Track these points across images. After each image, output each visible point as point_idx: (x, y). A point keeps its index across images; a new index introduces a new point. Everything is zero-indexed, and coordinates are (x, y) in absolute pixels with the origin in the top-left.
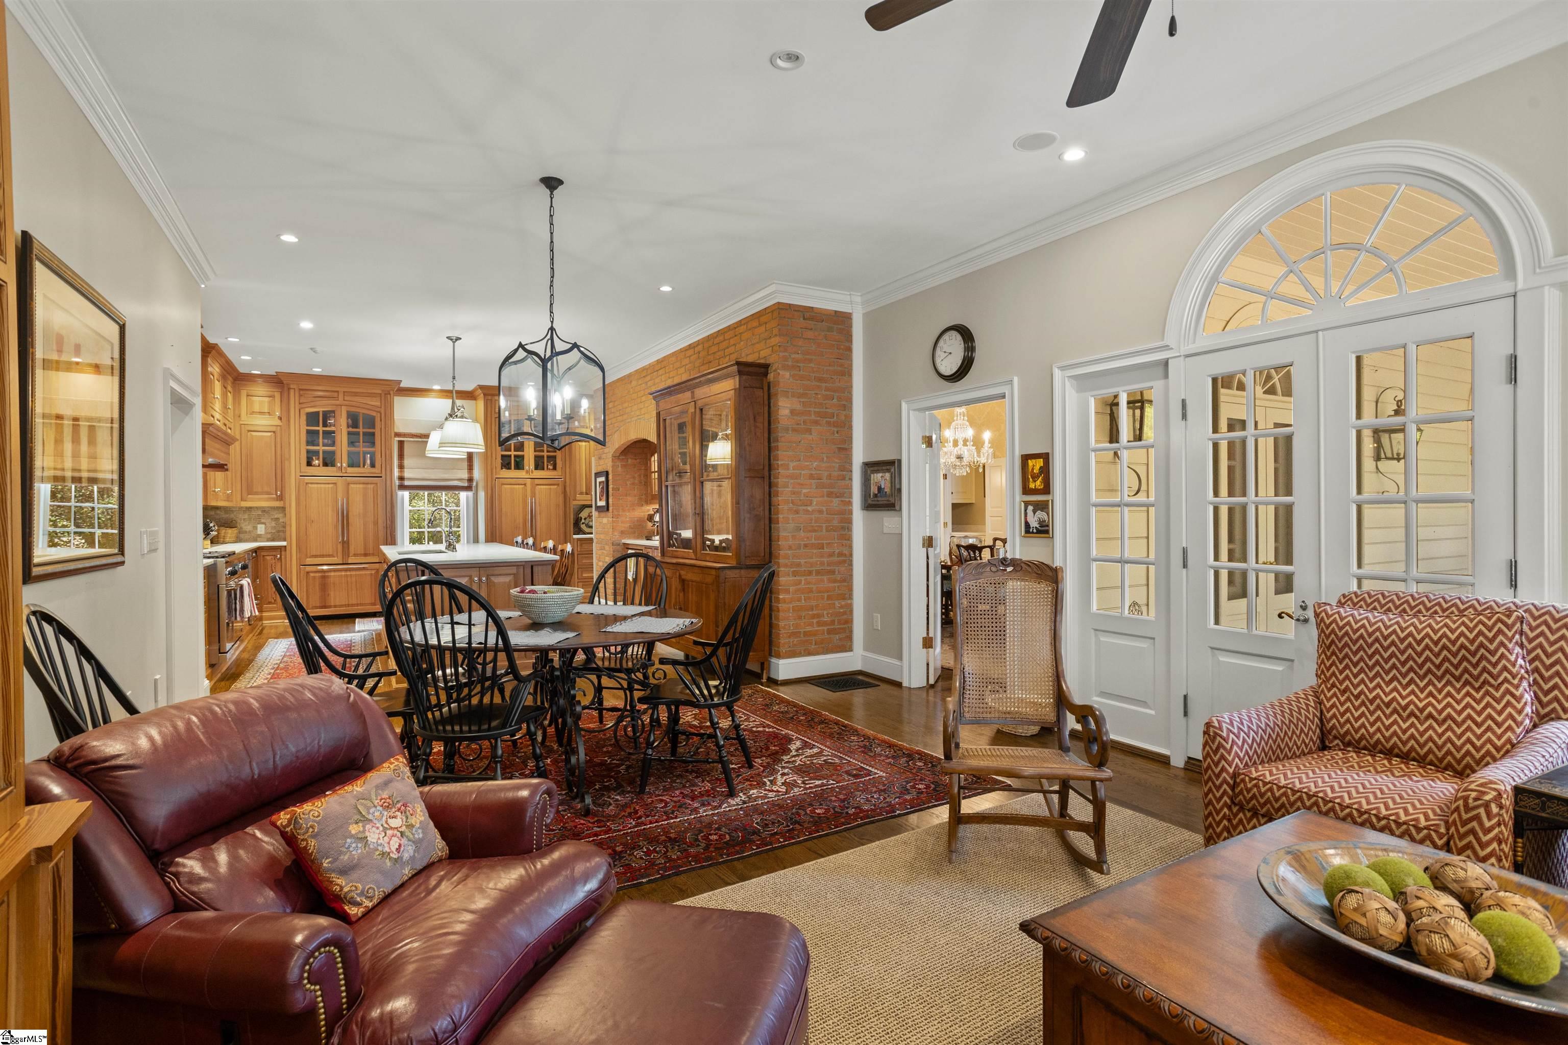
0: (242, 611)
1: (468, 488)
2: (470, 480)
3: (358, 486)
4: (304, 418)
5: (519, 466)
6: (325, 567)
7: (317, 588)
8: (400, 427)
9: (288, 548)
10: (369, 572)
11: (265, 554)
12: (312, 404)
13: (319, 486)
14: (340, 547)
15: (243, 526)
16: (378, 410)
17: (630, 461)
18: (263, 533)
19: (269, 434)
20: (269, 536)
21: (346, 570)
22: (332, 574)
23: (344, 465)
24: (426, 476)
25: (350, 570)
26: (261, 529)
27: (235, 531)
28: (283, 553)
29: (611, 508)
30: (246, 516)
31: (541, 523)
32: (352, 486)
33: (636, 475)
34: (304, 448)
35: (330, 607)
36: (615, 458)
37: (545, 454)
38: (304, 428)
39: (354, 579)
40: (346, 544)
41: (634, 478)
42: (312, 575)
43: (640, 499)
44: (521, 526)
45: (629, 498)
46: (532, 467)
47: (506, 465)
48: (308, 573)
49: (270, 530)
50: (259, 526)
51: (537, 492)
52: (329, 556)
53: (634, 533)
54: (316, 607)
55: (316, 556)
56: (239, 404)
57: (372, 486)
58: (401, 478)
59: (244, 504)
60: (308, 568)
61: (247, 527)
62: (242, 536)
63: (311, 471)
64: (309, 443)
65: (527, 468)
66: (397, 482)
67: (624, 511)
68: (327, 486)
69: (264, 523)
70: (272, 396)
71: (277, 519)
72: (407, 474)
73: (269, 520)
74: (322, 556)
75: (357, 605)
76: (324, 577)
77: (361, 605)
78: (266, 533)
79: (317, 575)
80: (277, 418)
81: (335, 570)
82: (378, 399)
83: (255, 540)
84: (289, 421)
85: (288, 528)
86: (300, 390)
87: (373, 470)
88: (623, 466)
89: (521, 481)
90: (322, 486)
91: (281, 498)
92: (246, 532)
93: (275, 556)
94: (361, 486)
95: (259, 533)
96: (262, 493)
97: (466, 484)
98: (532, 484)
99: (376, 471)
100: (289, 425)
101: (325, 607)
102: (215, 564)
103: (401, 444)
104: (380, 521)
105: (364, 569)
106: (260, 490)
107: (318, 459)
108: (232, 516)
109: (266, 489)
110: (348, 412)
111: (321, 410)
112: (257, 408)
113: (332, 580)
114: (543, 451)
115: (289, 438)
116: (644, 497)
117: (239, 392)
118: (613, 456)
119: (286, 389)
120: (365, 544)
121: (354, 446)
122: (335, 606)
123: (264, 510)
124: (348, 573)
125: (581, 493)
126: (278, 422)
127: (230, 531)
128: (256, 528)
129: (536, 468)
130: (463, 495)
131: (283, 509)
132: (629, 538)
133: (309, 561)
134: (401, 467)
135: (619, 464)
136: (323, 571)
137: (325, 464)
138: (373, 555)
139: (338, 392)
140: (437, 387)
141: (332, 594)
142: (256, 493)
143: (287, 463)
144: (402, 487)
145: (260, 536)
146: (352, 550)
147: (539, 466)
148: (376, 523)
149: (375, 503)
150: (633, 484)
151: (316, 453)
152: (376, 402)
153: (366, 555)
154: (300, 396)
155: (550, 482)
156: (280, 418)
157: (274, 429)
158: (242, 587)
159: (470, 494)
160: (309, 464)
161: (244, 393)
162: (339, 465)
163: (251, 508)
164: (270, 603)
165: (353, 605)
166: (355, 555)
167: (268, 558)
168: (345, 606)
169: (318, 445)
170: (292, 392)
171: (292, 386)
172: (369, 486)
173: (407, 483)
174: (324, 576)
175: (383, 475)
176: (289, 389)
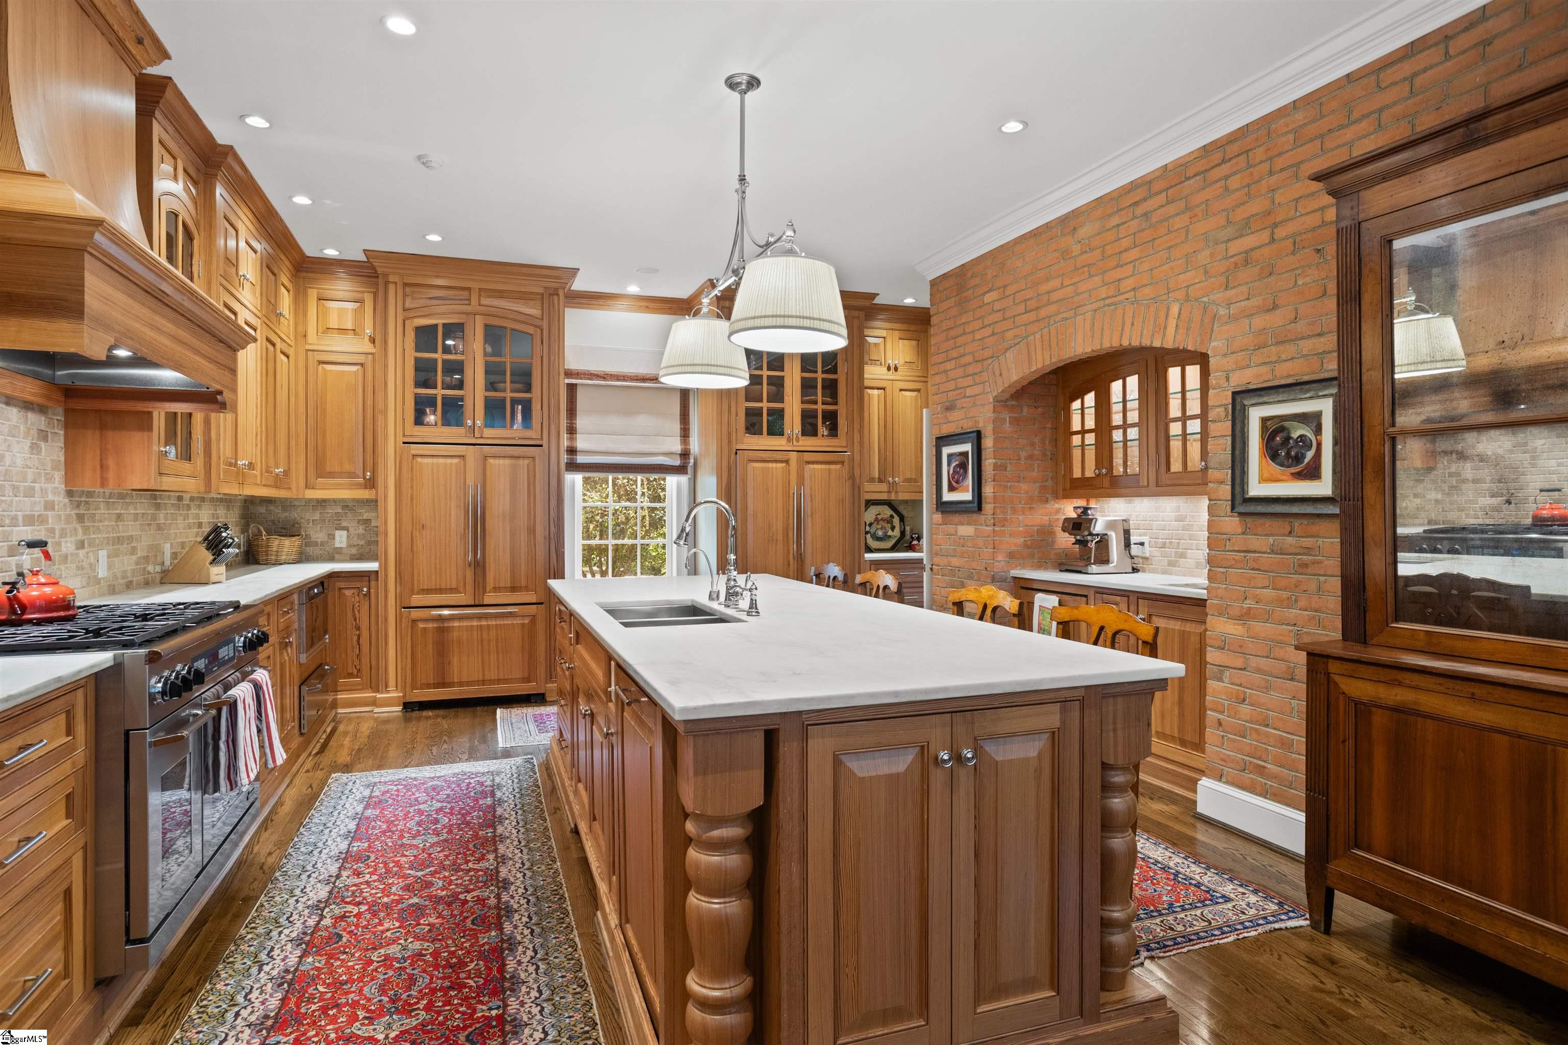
0: (232, 767)
1: (680, 470)
2: (685, 455)
3: (501, 461)
4: (411, 336)
5: (776, 429)
6: (446, 612)
7: (430, 647)
8: (572, 361)
9: (381, 576)
10: (518, 621)
11: (342, 585)
12: (426, 311)
13: (435, 460)
14: (469, 574)
15: (312, 533)
16: (539, 323)
17: (1025, 409)
18: (344, 545)
19: (354, 368)
20: (354, 551)
21: (480, 617)
22: (456, 624)
23: (479, 423)
24: (611, 447)
25: (486, 616)
26: (341, 539)
27: (296, 541)
28: (373, 583)
29: (988, 507)
30: (317, 516)
31: (813, 532)
32: (491, 461)
33: (1037, 440)
34: (411, 391)
35: (450, 685)
36: (1001, 403)
37: (820, 407)
38: (411, 354)
39: (493, 633)
40: (479, 566)
41: (1032, 444)
42: (421, 625)
43: (1043, 488)
44: (780, 537)
45: (1024, 486)
46: (798, 429)
47: (753, 427)
48: (414, 621)
49: (355, 541)
50: (338, 533)
51: (807, 475)
52: (451, 590)
53: (1032, 556)
54: (428, 686)
55: (428, 591)
56: (305, 315)
57: (526, 462)
58: (572, 451)
59: (311, 494)
60: (415, 614)
61: (318, 535)
62: (310, 550)
63: (421, 433)
64: (419, 384)
65: (787, 431)
66: (564, 458)
67: (1014, 511)
68: (449, 461)
69: (346, 529)
70: (361, 301)
71: (367, 521)
72: (581, 443)
73: (354, 524)
74: (440, 591)
75: (499, 681)
76: (442, 631)
77: (506, 681)
78: (350, 546)
79: (430, 625)
80: (367, 338)
81: (460, 618)
82: (539, 303)
83: (331, 559)
84: (386, 342)
85: (381, 539)
86: (406, 285)
87: (528, 433)
88: (1015, 421)
89: (779, 456)
90: (441, 460)
91: (371, 484)
92: (316, 544)
93: (360, 589)
94: (507, 462)
95: (337, 545)
96: (340, 475)
97: (677, 462)
98: (799, 461)
99: (532, 434)
100: (386, 355)
101: (443, 685)
102: (117, 668)
103: (572, 388)
104: (539, 529)
105: (511, 614)
106: (337, 469)
107: (434, 413)
108: (295, 515)
109: (347, 467)
110: (487, 327)
111: (439, 321)
112: (334, 323)
113: (455, 634)
114: (815, 402)
115: (386, 375)
116: (1049, 483)
117: (305, 294)
118: (997, 400)
119: (381, 281)
120: (513, 572)
121: (496, 390)
122: (461, 684)
123: (348, 506)
124: (484, 623)
125: (872, 480)
126: (369, 348)
127: (287, 542)
128: (332, 537)
129: (804, 433)
130: (672, 482)
131: (373, 503)
132: (1024, 567)
133: (417, 600)
134: (572, 431)
135: (1006, 416)
136: (441, 619)
137: (446, 422)
138: (527, 589)
139: (469, 289)
140: (633, 289)
141: (455, 660)
142: (331, 475)
143: (380, 418)
144: (573, 466)
145: (339, 551)
146: (490, 583)
147: (809, 429)
148: (532, 531)
149: (531, 493)
150: (1030, 457)
151: (431, 402)
152: (533, 310)
153: (513, 589)
154: (405, 295)
155: (829, 457)
156: (373, 341)
157: (360, 359)
158: (233, 706)
159: (684, 479)
160: (419, 420)
161: (313, 294)
162: (469, 422)
163: (324, 501)
164: (350, 675)
165: (491, 682)
166: (496, 589)
167: (348, 593)
168: (478, 682)
169: (435, 387)
170: (391, 288)
171: (391, 279)
172: (521, 462)
173: (581, 459)
174: (442, 628)
175: (545, 443)
176: (387, 283)
